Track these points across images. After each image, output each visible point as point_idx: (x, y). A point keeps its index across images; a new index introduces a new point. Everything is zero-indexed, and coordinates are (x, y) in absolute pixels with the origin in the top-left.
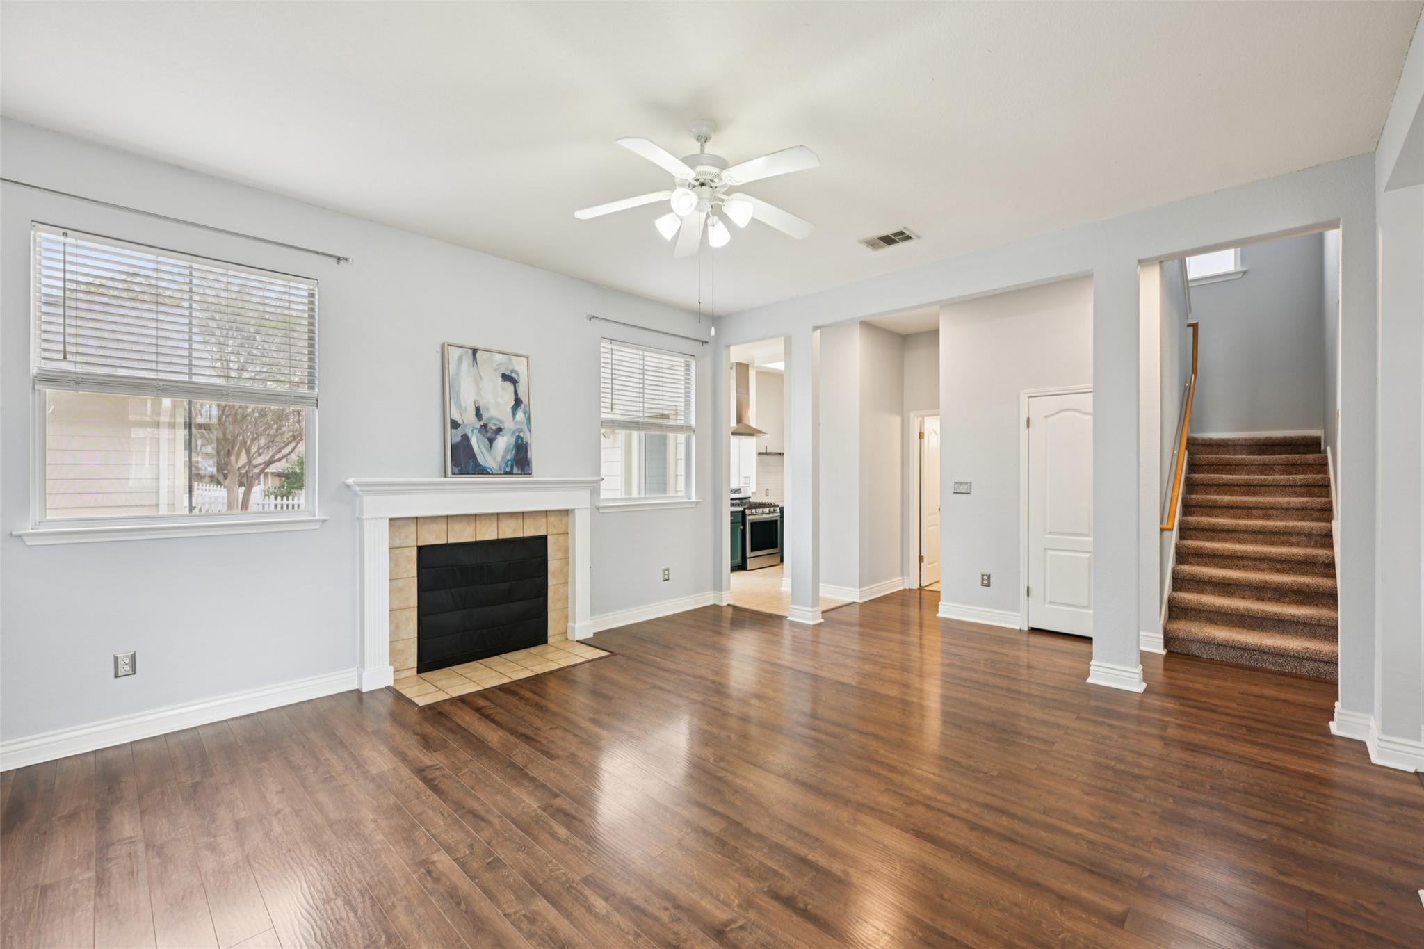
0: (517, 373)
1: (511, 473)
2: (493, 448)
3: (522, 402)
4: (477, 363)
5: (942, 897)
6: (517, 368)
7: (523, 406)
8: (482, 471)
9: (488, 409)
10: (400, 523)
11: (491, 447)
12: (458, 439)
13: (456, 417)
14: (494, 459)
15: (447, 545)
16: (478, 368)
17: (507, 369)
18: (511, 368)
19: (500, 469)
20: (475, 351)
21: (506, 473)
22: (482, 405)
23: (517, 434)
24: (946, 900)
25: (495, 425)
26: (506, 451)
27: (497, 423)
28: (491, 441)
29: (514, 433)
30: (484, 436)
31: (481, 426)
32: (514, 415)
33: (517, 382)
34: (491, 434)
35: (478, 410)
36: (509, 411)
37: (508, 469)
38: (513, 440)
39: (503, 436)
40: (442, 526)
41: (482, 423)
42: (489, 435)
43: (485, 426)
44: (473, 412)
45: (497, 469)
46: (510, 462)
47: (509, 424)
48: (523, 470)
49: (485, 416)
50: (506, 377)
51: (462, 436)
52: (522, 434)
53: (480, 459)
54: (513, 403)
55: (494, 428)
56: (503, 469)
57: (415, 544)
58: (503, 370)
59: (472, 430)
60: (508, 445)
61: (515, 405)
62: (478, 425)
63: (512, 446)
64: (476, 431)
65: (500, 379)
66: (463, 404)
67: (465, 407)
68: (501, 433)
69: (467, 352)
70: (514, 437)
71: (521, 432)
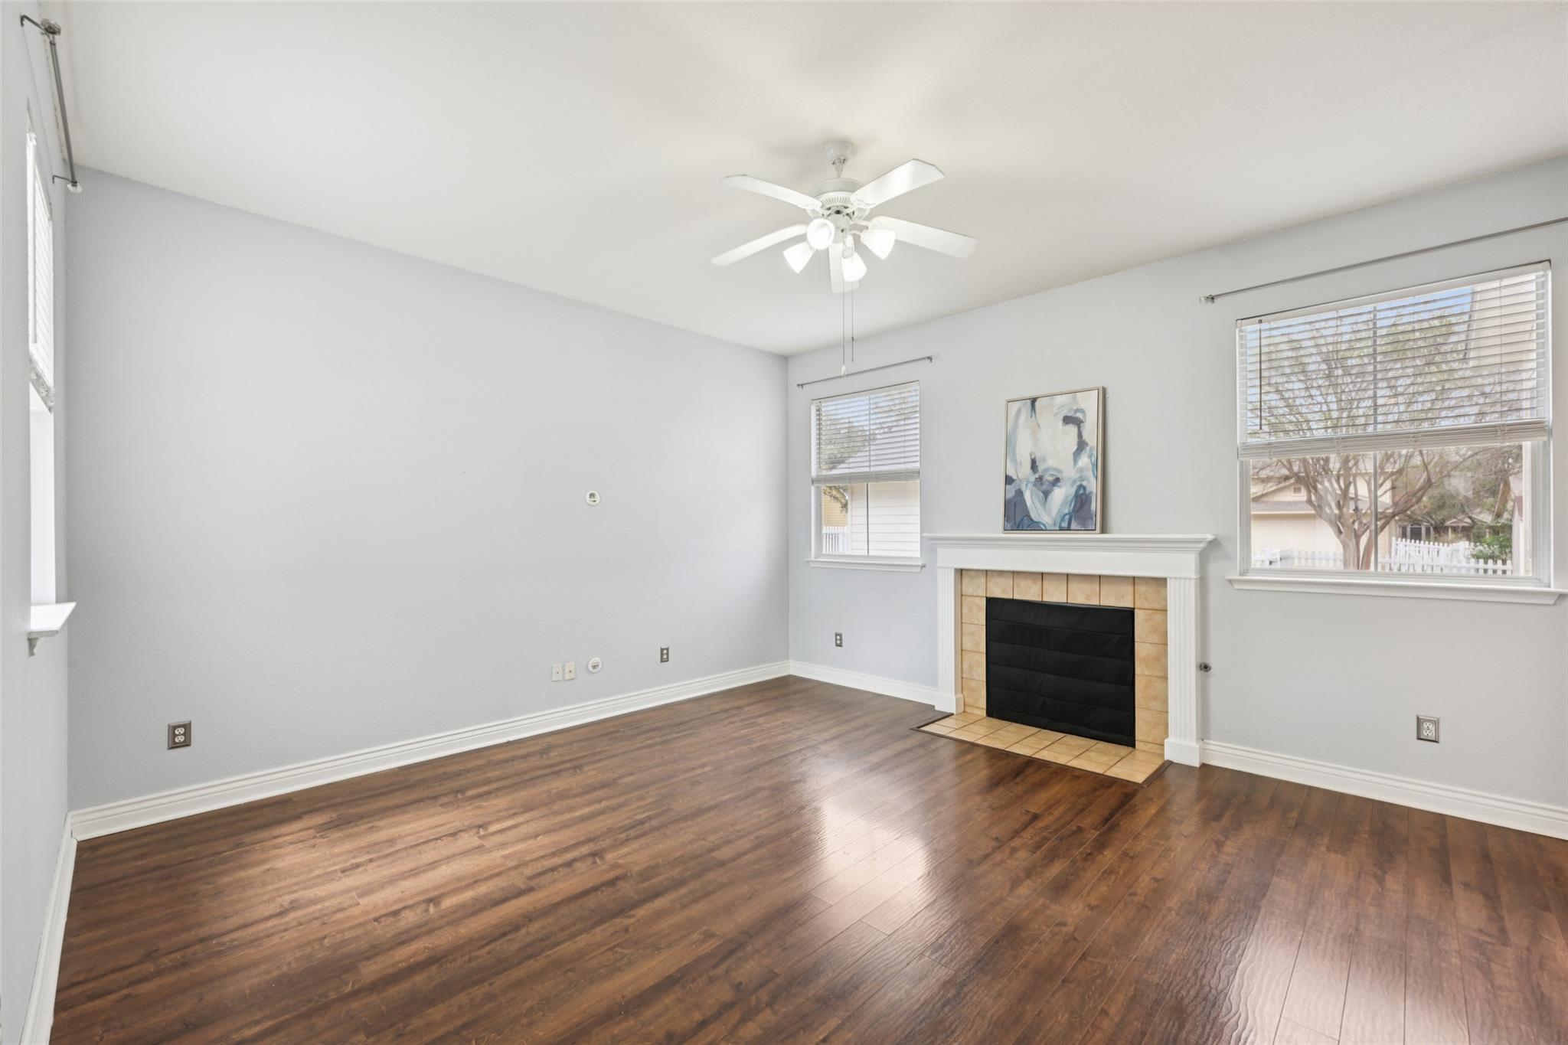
0: (1083, 411)
1: (1069, 529)
2: (1048, 502)
3: (1087, 445)
4: (1035, 413)
5: (570, 970)
6: (1083, 406)
7: (1088, 449)
8: (1034, 526)
9: (1044, 459)
10: (973, 573)
11: (1046, 501)
12: (1011, 494)
13: (1011, 473)
14: (1049, 514)
15: (1013, 601)
16: (1036, 417)
17: (1069, 410)
18: (1075, 408)
19: (1055, 525)
20: (1034, 401)
21: (1061, 529)
22: (1038, 456)
23: (1078, 483)
24: (566, 972)
25: (1052, 475)
26: (1064, 503)
27: (1054, 473)
28: (1046, 494)
29: (1074, 482)
30: (1039, 489)
31: (1036, 478)
32: (1075, 461)
33: (1082, 422)
34: (1046, 486)
35: (1034, 462)
36: (1071, 457)
37: (1065, 525)
38: (1073, 490)
39: (1060, 487)
40: (1008, 582)
41: (1037, 476)
42: (1044, 487)
43: (1041, 478)
44: (1028, 464)
45: (1051, 524)
46: (1067, 517)
47: (1069, 472)
48: (1084, 525)
49: (1041, 467)
50: (1067, 420)
51: (1016, 491)
52: (1084, 483)
53: (1033, 515)
54: (1075, 447)
55: (1051, 479)
56: (1058, 525)
57: (984, 595)
58: (1065, 413)
59: (1027, 484)
60: (1066, 497)
61: (1078, 449)
62: (1032, 478)
63: (1070, 498)
64: (1030, 485)
65: (1061, 422)
66: (1019, 458)
67: (1021, 461)
68: (1058, 484)
69: (1025, 404)
70: (1075, 487)
71: (1083, 480)
